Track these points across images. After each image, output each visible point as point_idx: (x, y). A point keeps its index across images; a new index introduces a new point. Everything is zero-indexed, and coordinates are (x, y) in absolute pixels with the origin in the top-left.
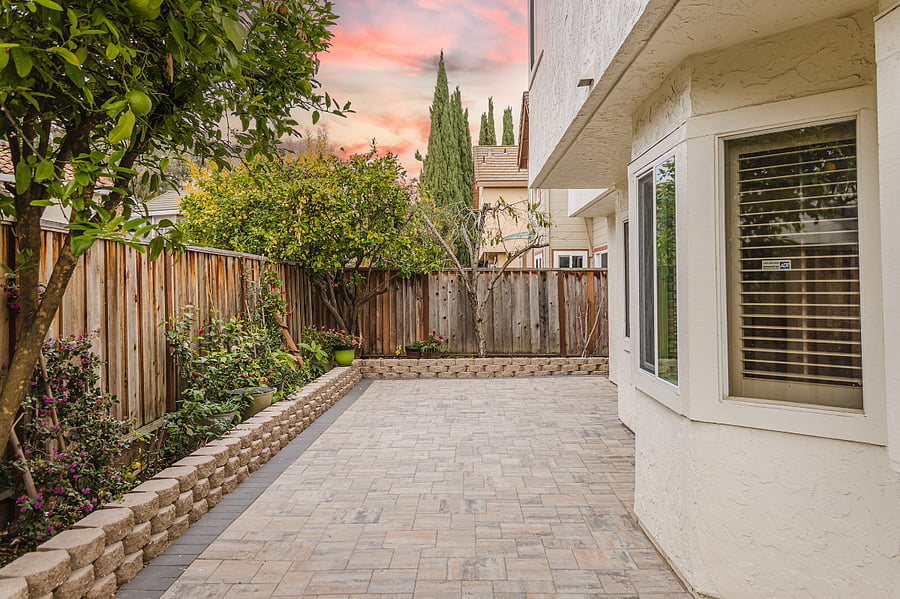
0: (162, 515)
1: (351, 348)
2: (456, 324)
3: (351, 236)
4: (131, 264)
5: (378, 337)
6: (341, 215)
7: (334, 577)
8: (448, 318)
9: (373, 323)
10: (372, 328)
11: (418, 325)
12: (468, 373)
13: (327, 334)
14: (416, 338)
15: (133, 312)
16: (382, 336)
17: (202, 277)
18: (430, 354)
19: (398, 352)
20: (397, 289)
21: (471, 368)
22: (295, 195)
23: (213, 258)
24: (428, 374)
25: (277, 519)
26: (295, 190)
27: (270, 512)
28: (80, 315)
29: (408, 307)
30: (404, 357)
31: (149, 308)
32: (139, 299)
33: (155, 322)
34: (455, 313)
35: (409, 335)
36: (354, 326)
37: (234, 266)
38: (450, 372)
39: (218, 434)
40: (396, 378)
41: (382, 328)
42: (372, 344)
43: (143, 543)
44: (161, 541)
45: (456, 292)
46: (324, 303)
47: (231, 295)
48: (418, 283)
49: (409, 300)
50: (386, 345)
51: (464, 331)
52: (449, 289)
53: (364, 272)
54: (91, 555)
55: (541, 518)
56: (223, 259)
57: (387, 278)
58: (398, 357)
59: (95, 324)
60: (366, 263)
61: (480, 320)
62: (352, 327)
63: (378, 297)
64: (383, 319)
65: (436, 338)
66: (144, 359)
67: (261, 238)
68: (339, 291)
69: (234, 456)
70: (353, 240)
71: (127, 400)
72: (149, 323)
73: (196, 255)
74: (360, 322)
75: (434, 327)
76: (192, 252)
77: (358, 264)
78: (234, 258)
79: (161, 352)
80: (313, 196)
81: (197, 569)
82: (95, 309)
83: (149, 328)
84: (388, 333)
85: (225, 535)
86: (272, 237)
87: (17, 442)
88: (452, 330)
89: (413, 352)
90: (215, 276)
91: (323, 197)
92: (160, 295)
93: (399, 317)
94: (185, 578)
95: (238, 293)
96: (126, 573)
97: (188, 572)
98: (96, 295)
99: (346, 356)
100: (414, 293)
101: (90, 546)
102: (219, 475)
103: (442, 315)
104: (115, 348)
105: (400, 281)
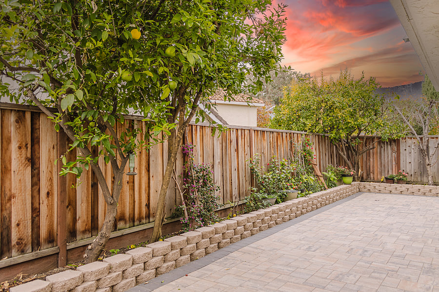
0: (228, 233)
1: (350, 176)
2: (417, 166)
3: (350, 121)
4: (233, 137)
5: (371, 171)
6: (342, 111)
7: (280, 267)
8: (412, 163)
9: (368, 164)
10: (368, 167)
11: (394, 166)
12: (420, 193)
13: (338, 168)
14: (393, 173)
15: (234, 156)
16: (373, 171)
17: (269, 141)
18: (399, 181)
19: (382, 180)
20: (382, 147)
21: (422, 190)
22: (319, 103)
23: (275, 133)
24: (396, 192)
25: (275, 243)
26: (320, 100)
27: (274, 240)
28: (211, 156)
29: (388, 157)
30: (384, 182)
31: (242, 154)
32: (237, 150)
33: (245, 160)
34: (416, 160)
35: (388, 171)
36: (356, 165)
37: (287, 137)
38: (409, 192)
39: (264, 207)
40: (378, 193)
41: (373, 167)
42: (368, 175)
43: (218, 241)
44: (226, 242)
45: (417, 148)
46: (339, 154)
47: (284, 149)
48: (394, 144)
49: (388, 153)
50: (375, 175)
51: (422, 171)
52: (413, 147)
53: (362, 138)
54: (196, 241)
55: (397, 264)
56: (281, 134)
57: (376, 140)
58: (383, 182)
59: (218, 160)
60: (363, 134)
61: (428, 165)
62: (355, 165)
63: (371, 150)
64: (374, 162)
65: (404, 173)
66: (240, 174)
67: (304, 123)
68: (348, 148)
69: (268, 216)
70: (350, 122)
71: (232, 190)
72: (242, 160)
73: (266, 132)
74: (360, 163)
75: (404, 167)
76: (263, 131)
77: (359, 134)
78: (287, 133)
79: (248, 172)
80: (328, 102)
81: (234, 254)
82: (218, 154)
83: (242, 162)
84: (377, 169)
85: (252, 245)
86: (309, 123)
87: (183, 199)
88: (414, 170)
89: (390, 180)
90: (276, 141)
91: (334, 103)
92: (247, 149)
93: (383, 161)
94: (230, 256)
95: (289, 148)
96: (210, 250)
97: (231, 254)
98: (218, 148)
99: (348, 180)
100: (392, 149)
101: (195, 237)
102: (258, 223)
103: (408, 161)
104: (226, 170)
105: (384, 143)
